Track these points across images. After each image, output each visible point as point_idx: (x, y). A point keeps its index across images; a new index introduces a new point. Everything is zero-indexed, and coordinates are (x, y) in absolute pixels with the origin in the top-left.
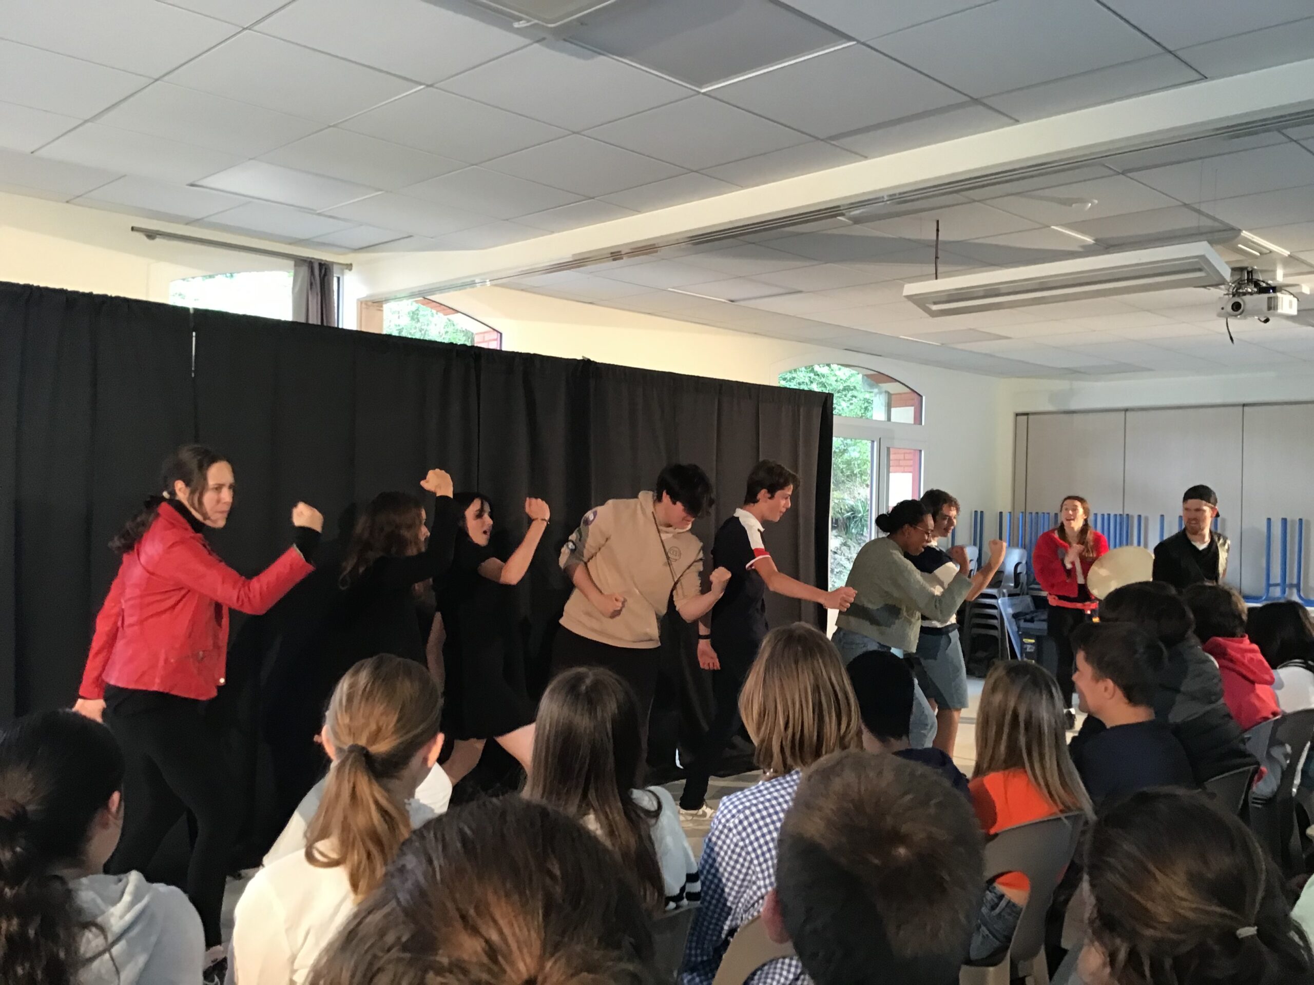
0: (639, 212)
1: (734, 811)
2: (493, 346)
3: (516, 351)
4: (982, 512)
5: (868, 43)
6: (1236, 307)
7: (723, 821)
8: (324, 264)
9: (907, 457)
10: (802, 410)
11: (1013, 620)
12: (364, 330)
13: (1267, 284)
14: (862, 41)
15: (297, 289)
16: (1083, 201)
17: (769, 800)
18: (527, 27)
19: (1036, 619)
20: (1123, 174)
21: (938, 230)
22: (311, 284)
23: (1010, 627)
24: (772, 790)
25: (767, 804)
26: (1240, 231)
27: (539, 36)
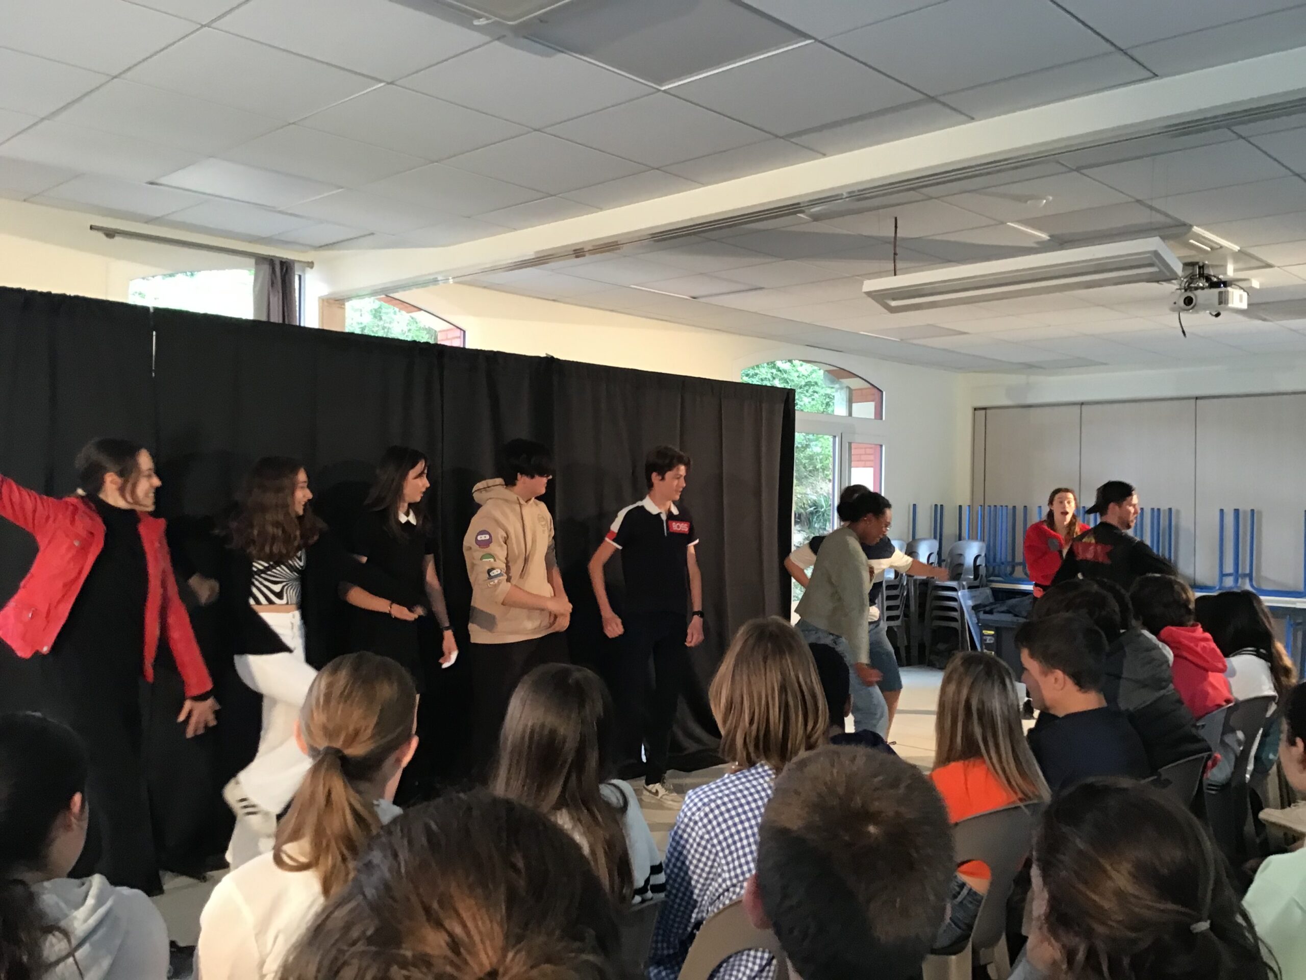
0: (601, 209)
1: (700, 804)
2: (457, 343)
3: (479, 348)
4: (942, 506)
5: (825, 41)
6: (1188, 301)
7: (689, 814)
8: (285, 262)
9: (869, 451)
10: (764, 405)
11: (973, 612)
12: (326, 328)
13: (1218, 278)
14: (820, 39)
15: (257, 288)
16: (1037, 198)
17: (734, 793)
18: (488, 24)
19: (995, 610)
20: (1078, 169)
21: (896, 227)
22: (273, 284)
23: (970, 618)
24: (737, 782)
25: (732, 797)
26: (1191, 226)
27: (497, 33)
